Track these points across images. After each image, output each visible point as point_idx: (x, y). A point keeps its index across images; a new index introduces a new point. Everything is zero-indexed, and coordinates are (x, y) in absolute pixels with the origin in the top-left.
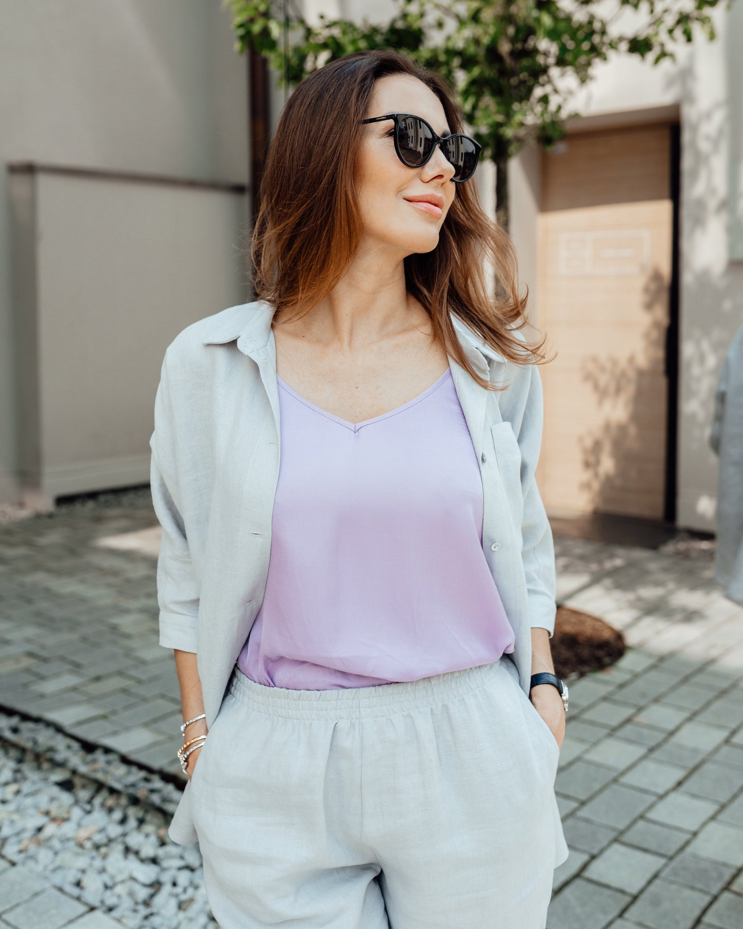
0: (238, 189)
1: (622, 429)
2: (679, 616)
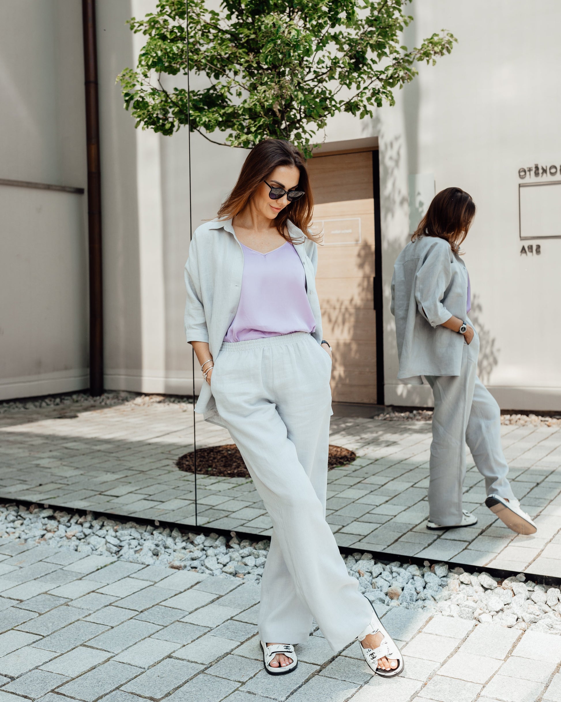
0: (79, 191)
1: (347, 345)
2: (383, 445)
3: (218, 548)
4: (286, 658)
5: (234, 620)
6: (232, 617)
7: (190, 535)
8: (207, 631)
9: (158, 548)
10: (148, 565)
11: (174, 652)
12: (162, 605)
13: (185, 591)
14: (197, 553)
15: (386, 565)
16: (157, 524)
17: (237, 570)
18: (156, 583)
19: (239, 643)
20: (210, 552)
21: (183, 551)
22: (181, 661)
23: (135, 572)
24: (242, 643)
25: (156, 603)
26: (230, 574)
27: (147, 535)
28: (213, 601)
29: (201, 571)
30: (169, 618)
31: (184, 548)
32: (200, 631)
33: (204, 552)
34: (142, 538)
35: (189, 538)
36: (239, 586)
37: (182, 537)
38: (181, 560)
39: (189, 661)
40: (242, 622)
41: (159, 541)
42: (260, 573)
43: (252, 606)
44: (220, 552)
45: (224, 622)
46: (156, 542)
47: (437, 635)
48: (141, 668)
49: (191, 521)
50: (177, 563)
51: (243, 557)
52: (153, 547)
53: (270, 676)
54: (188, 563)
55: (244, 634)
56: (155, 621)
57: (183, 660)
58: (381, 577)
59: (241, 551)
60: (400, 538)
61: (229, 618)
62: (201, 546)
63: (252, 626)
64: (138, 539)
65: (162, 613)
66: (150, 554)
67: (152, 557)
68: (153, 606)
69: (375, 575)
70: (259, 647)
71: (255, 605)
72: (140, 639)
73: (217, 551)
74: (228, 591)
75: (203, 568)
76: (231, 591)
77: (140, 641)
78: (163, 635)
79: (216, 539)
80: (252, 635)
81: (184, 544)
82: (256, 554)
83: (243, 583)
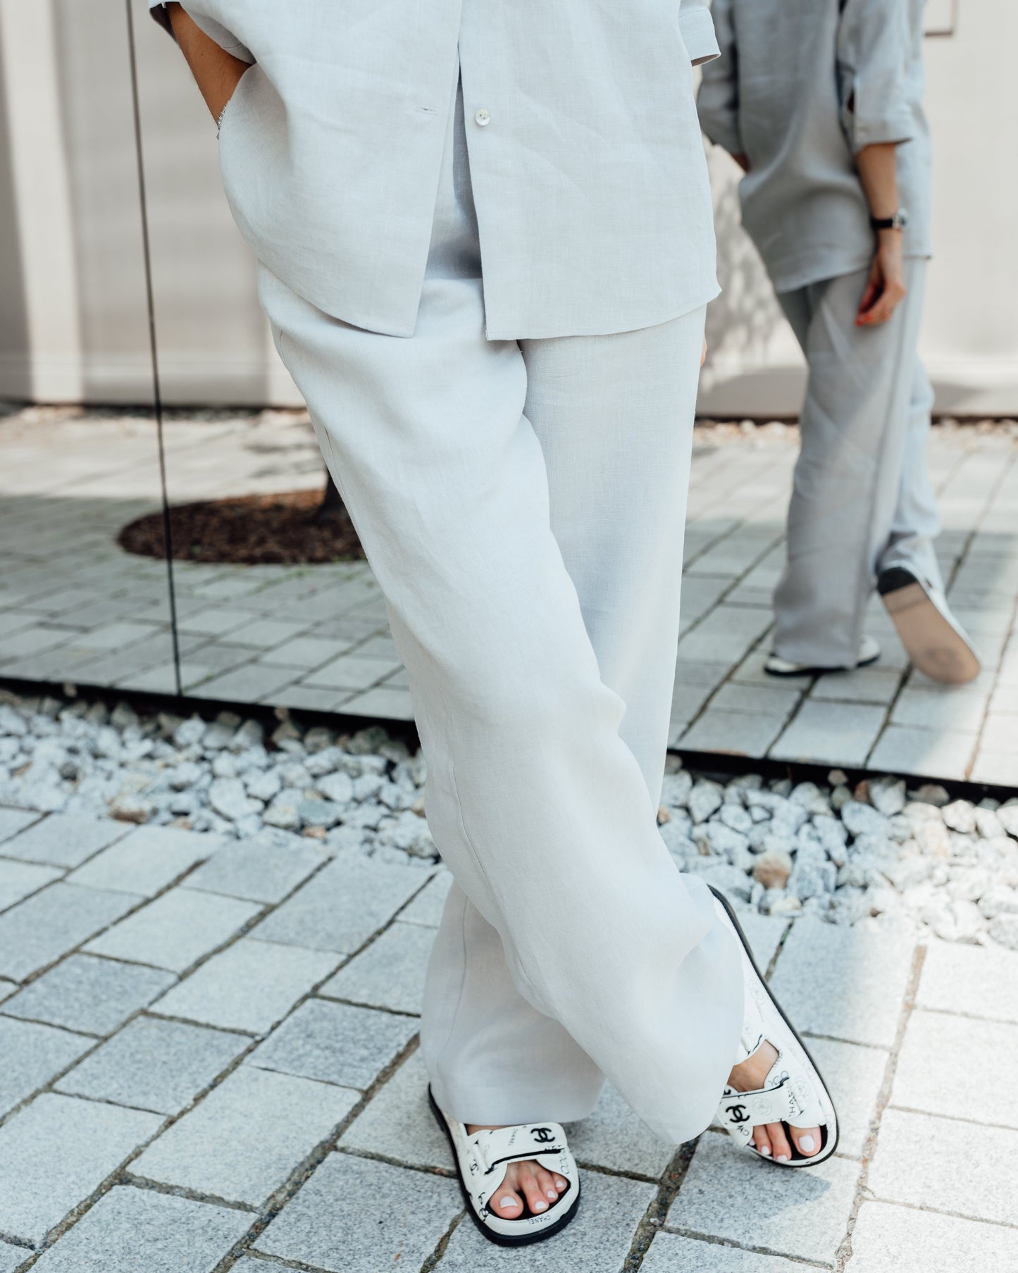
3: (245, 755)
4: (544, 1177)
5: (324, 998)
6: (316, 988)
7: (164, 719)
8: (242, 1049)
9: (77, 761)
10: (47, 814)
11: (137, 1154)
12: (90, 954)
13: (160, 894)
14: (188, 771)
15: (724, 784)
16: (71, 692)
17: (306, 815)
18: (70, 871)
19: (357, 1098)
20: (224, 763)
21: (147, 765)
22: (164, 1198)
23: (9, 839)
24: (367, 1095)
25: (72, 945)
26: (287, 828)
27: (43, 724)
28: (248, 927)
29: (200, 825)
30: (113, 1004)
31: (149, 756)
32: (220, 1052)
33: (205, 766)
34: (29, 732)
35: (159, 728)
36: (319, 869)
37: (142, 723)
38: (140, 791)
39: (191, 1195)
40: (349, 1003)
41: (78, 738)
42: (372, 822)
43: (371, 940)
44: (251, 765)
45: (294, 1008)
46: (69, 743)
47: (966, 1015)
48: (17, 1242)
49: (160, 681)
50: (131, 804)
51: (315, 777)
52: (61, 757)
53: (495, 1250)
54: (165, 800)
55: (364, 1053)
56: (67, 1018)
57: (168, 1190)
58: (720, 821)
59: (311, 761)
60: (708, 700)
61: (307, 988)
62: (196, 750)
63: (385, 1017)
64: (19, 737)
65: (92, 985)
66: (54, 777)
67: (58, 785)
68: (63, 958)
69: (699, 815)
70: (427, 1111)
71: (379, 933)
72: (18, 1100)
73: (241, 761)
74: (289, 888)
75: (207, 814)
76: (298, 888)
77: (17, 1109)
78: (95, 1077)
79: (237, 729)
80: (393, 1055)
81: (147, 746)
82: (354, 769)
83: (330, 859)
